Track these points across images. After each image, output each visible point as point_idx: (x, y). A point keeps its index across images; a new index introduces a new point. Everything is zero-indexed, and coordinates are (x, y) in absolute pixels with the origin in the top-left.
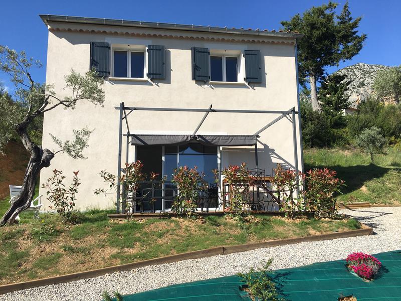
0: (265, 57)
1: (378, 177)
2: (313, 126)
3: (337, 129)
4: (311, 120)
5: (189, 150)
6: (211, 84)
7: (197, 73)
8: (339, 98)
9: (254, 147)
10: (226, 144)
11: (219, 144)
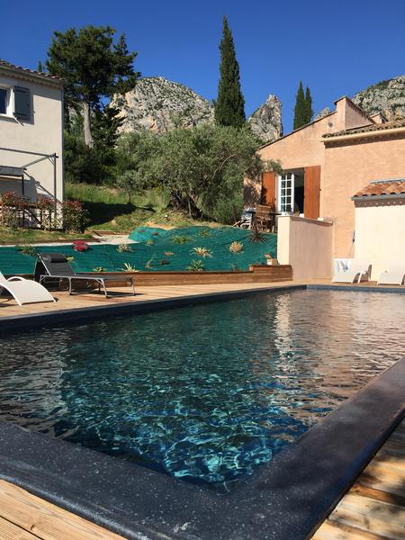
0: (34, 96)
1: (127, 214)
2: (83, 160)
3: (108, 166)
4: (81, 154)
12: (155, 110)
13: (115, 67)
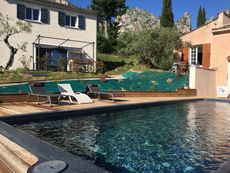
0: (86, 19)
1: (122, 66)
2: (104, 44)
3: (114, 46)
4: (104, 41)
5: (55, 51)
6: (66, 27)
7: (61, 22)
8: (116, 32)
9: (80, 52)
10: (71, 50)
11: (68, 50)
12: (134, 22)
13: (118, 5)
